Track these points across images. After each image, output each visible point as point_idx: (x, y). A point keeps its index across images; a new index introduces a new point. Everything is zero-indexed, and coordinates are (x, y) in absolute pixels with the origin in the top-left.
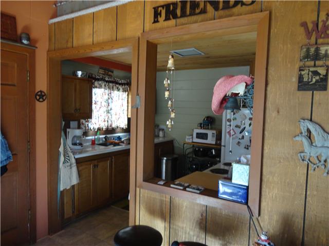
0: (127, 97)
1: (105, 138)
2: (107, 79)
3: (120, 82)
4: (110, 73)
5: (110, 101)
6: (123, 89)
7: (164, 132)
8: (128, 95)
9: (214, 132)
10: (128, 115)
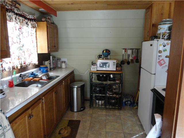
0: (35, 34)
1: (20, 76)
2: (16, 12)
3: (28, 17)
4: (17, 5)
5: (21, 36)
6: (32, 25)
7: (66, 64)
8: (36, 31)
9: (115, 61)
10: (37, 51)
